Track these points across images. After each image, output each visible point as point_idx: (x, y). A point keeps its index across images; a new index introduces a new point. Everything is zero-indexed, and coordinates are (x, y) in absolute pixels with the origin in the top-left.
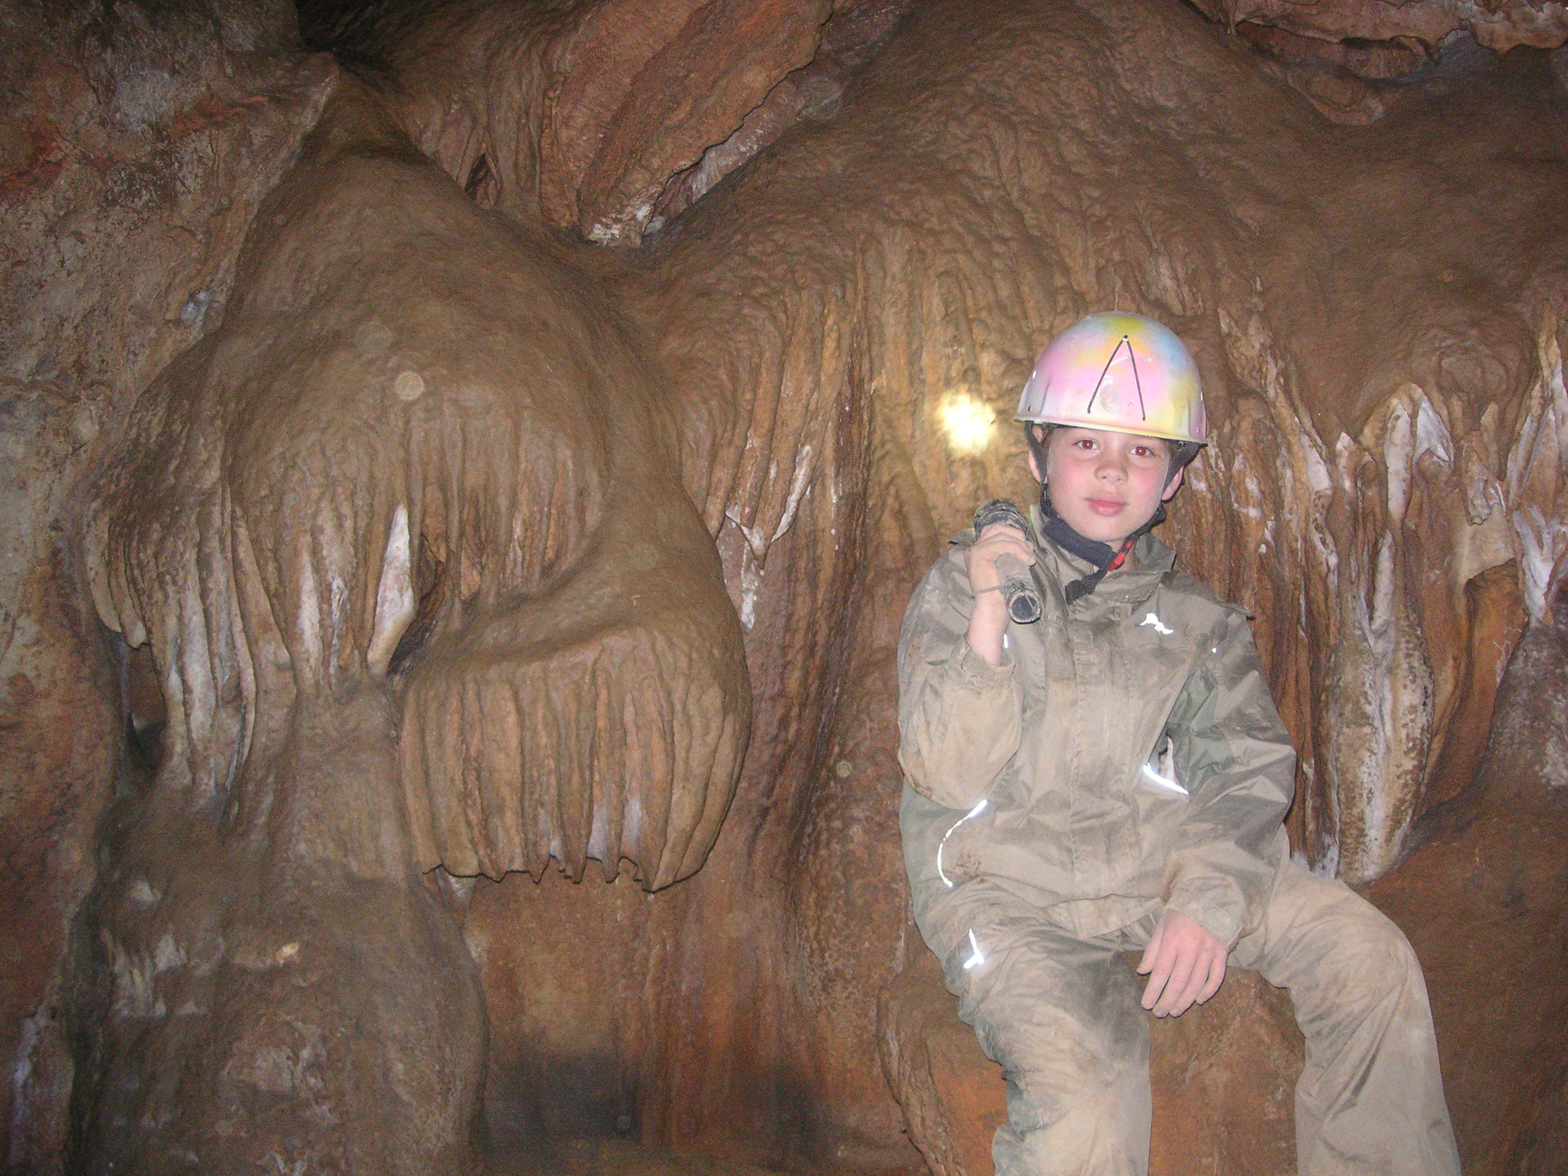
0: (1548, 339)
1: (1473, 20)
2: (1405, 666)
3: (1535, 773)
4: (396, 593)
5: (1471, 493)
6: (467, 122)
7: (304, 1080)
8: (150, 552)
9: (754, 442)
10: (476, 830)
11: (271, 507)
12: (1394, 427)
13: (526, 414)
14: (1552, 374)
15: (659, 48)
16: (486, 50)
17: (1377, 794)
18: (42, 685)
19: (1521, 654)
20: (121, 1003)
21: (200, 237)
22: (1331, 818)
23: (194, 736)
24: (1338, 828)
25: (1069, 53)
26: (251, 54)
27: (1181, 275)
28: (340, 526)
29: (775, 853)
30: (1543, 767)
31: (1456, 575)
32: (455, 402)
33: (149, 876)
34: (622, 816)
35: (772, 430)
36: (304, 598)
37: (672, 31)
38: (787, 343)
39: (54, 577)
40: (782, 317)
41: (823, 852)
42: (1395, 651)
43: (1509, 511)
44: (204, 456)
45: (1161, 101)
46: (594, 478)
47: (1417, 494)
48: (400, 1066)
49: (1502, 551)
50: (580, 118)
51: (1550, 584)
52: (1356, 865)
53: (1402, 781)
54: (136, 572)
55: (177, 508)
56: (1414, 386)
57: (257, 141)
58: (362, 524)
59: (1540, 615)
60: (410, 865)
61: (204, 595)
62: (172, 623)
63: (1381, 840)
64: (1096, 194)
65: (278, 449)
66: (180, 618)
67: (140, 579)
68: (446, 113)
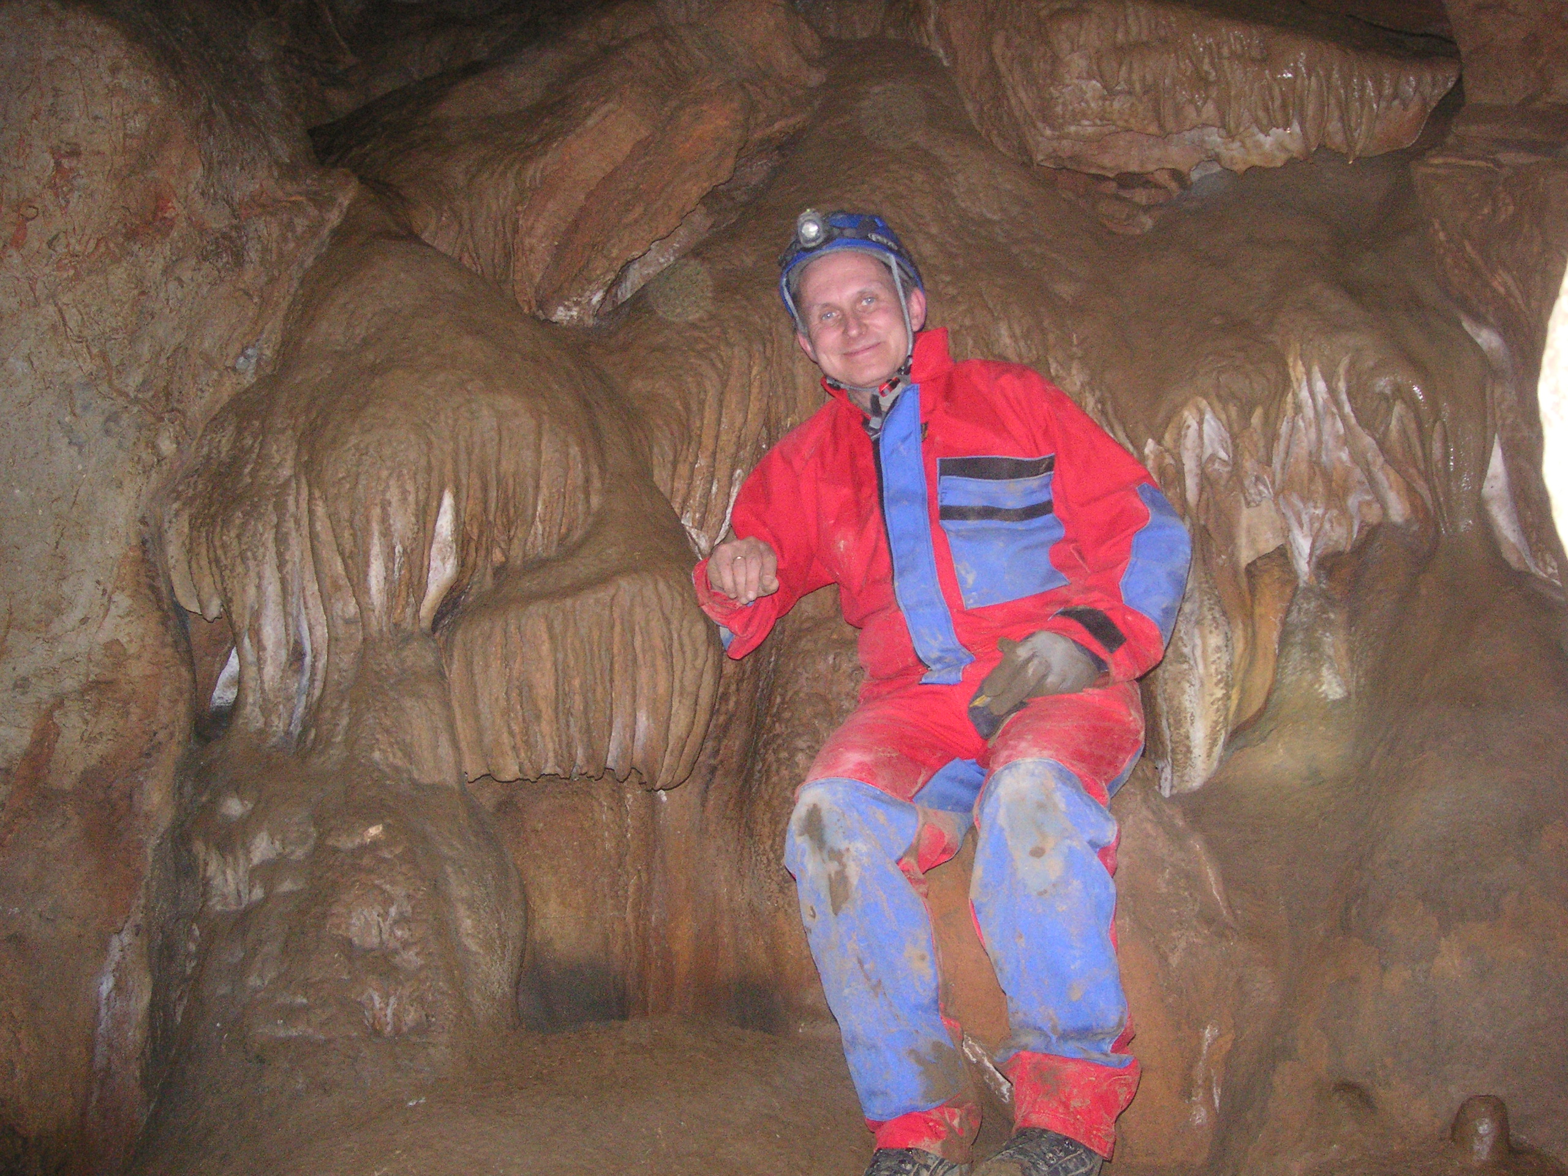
0: (1295, 361)
1: (1217, 150)
2: (1210, 617)
3: (1316, 690)
4: (440, 563)
5: (1246, 483)
6: (456, 226)
7: (392, 933)
8: (233, 534)
9: (702, 462)
10: (518, 738)
11: (348, 486)
12: (1186, 436)
13: (545, 417)
14: (1299, 386)
15: (609, 169)
16: (467, 173)
17: (1197, 718)
18: (132, 649)
19: (1295, 609)
20: (215, 900)
21: (256, 300)
22: (1162, 743)
23: (266, 686)
24: (1169, 748)
25: (919, 178)
26: (287, 165)
27: (1018, 332)
28: (404, 500)
29: (726, 798)
30: (1320, 686)
31: (1237, 562)
32: (492, 406)
33: (238, 792)
34: (635, 722)
35: (714, 453)
36: (372, 560)
37: (620, 158)
38: (725, 384)
39: (143, 561)
40: (720, 366)
41: (775, 779)
42: (1200, 607)
43: (1276, 495)
44: (277, 459)
45: (989, 216)
46: (595, 470)
47: (1205, 496)
48: (469, 922)
49: (1271, 541)
50: (540, 229)
51: (1311, 555)
52: (1186, 778)
53: (1215, 707)
54: (220, 552)
55: (256, 499)
56: (1200, 399)
57: (299, 229)
58: (422, 497)
59: (1306, 578)
60: (461, 774)
61: (281, 566)
62: (252, 591)
63: (1204, 756)
64: (948, 279)
65: (353, 440)
66: (259, 587)
67: (223, 557)
68: (440, 220)
